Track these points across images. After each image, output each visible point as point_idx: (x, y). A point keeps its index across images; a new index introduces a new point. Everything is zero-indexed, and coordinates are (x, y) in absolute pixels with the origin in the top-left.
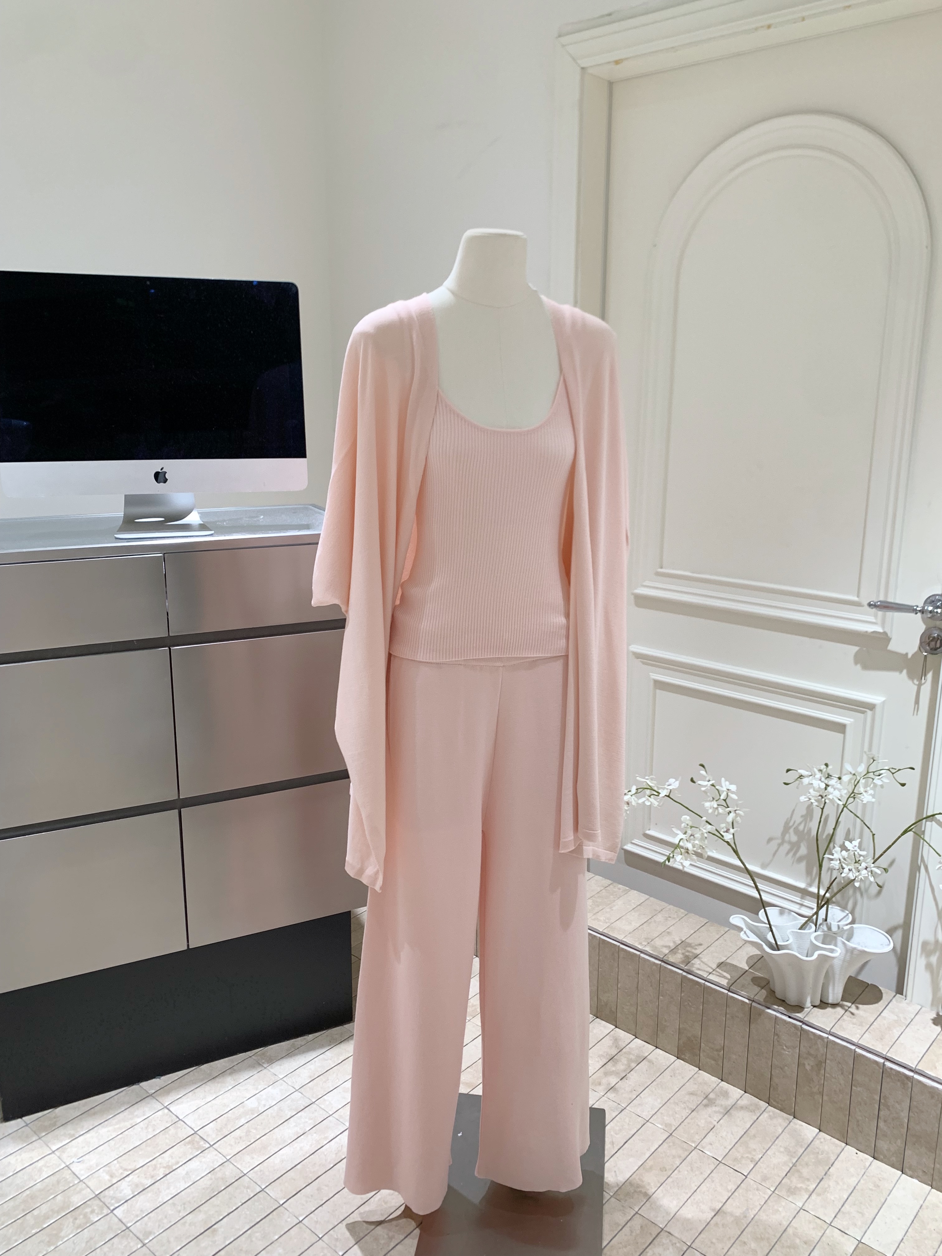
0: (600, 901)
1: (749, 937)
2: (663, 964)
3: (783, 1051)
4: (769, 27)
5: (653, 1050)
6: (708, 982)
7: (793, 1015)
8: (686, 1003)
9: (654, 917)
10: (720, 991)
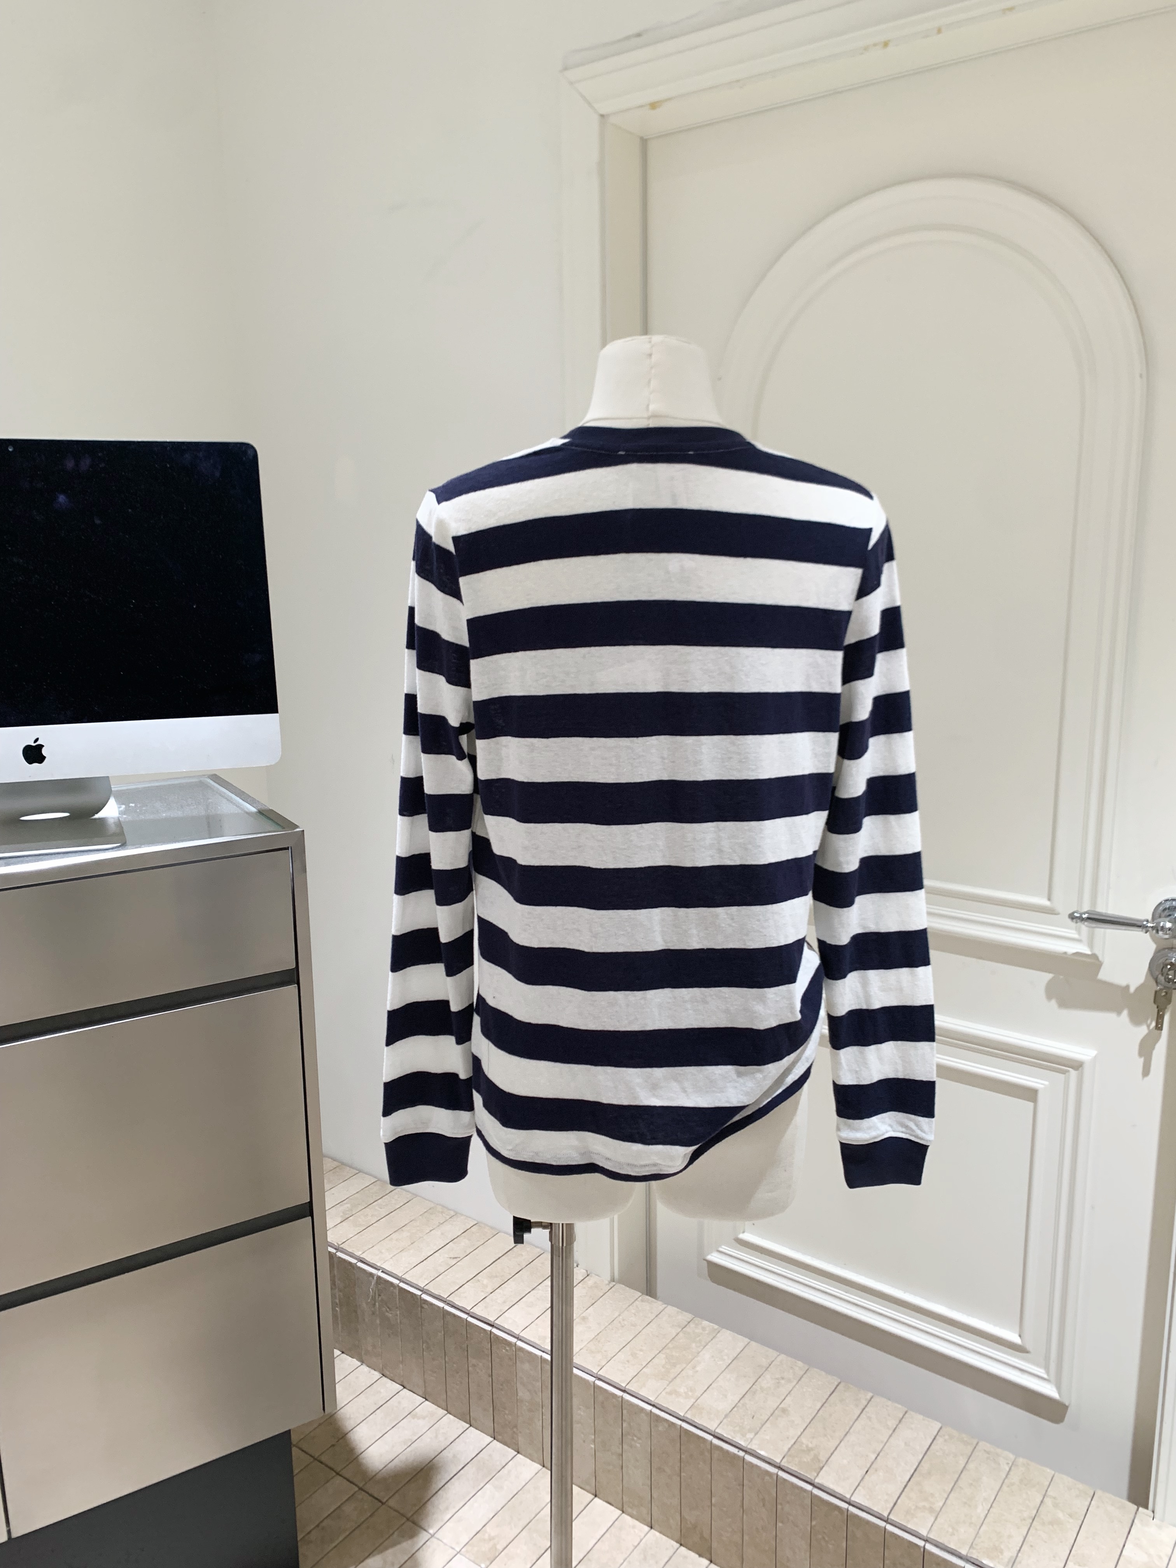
0: (677, 1355)
2: (782, 1474)
4: (886, 44)
6: (854, 1506)
8: (820, 1537)
9: (759, 1380)
10: (874, 1524)
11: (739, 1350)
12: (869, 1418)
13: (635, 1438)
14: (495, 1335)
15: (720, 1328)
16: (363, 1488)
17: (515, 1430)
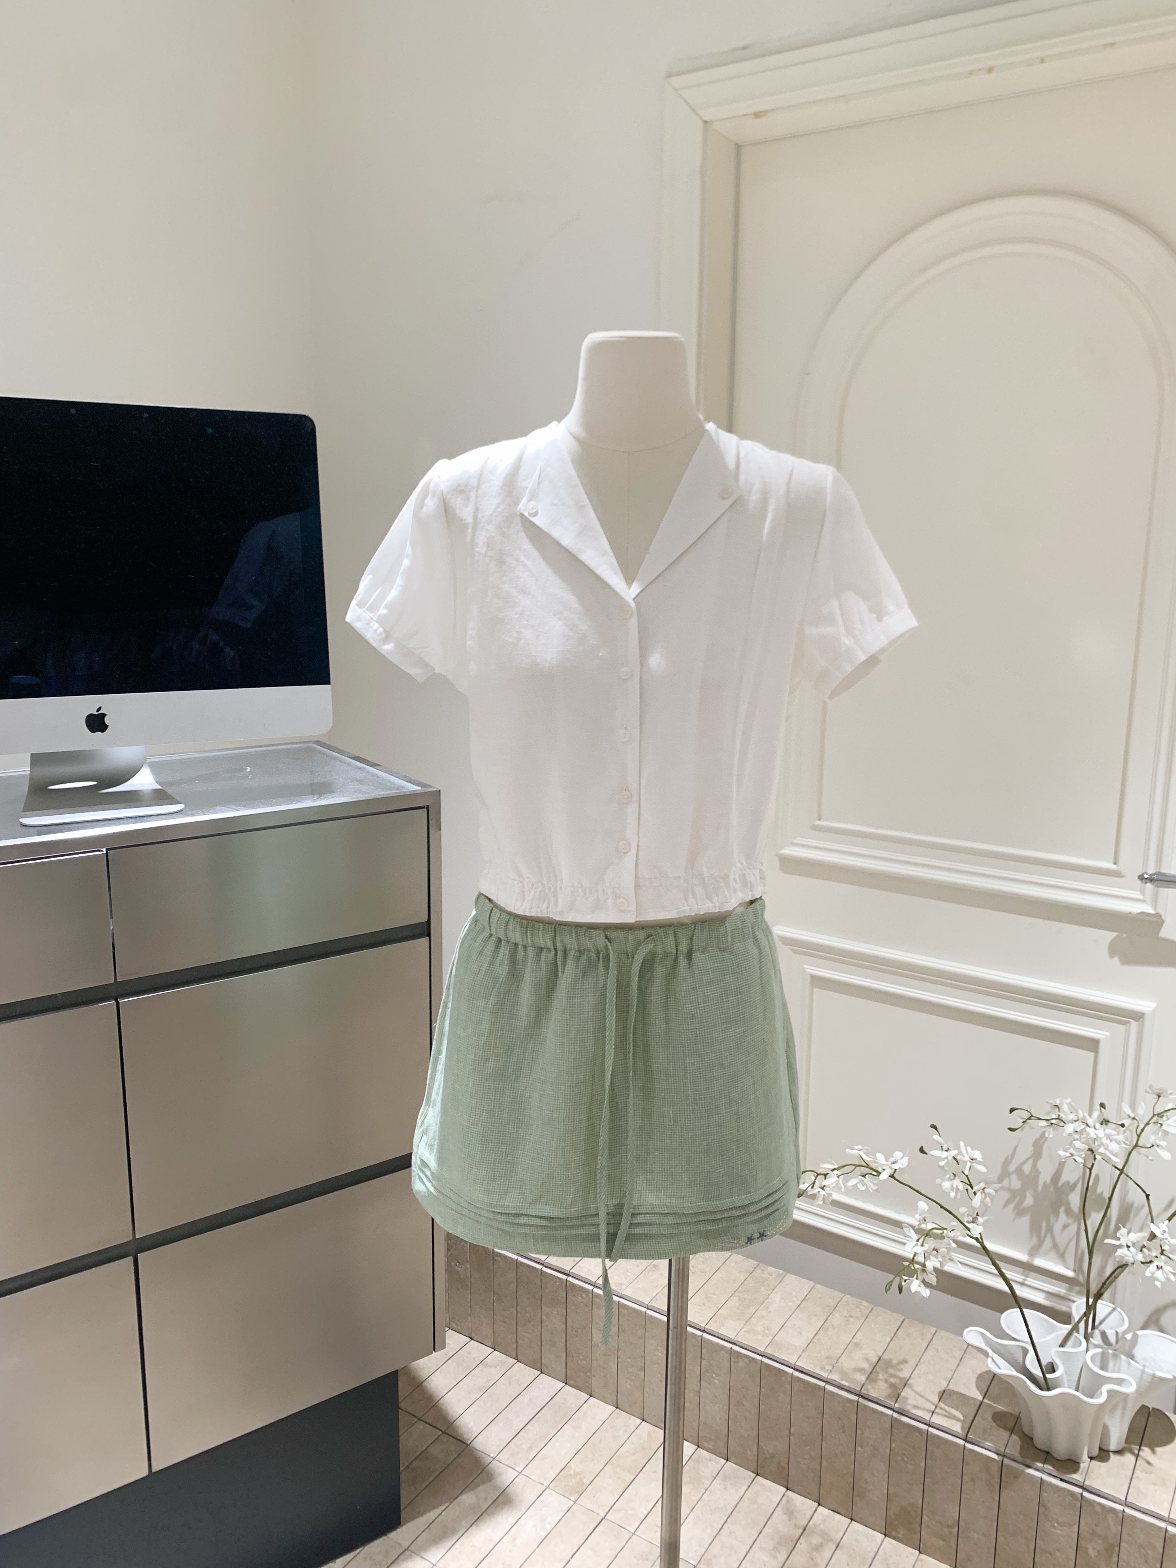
0: (749, 1297)
1: (1000, 1368)
2: (861, 1400)
3: (1053, 1530)
4: (990, 70)
5: (849, 1526)
6: (933, 1427)
7: (1067, 1477)
8: (899, 1458)
9: (829, 1318)
10: (953, 1442)
11: (806, 1293)
12: (937, 1351)
13: (714, 1375)
14: (571, 1283)
15: (785, 1273)
16: (446, 1432)
17: (588, 1374)
